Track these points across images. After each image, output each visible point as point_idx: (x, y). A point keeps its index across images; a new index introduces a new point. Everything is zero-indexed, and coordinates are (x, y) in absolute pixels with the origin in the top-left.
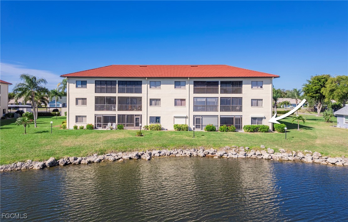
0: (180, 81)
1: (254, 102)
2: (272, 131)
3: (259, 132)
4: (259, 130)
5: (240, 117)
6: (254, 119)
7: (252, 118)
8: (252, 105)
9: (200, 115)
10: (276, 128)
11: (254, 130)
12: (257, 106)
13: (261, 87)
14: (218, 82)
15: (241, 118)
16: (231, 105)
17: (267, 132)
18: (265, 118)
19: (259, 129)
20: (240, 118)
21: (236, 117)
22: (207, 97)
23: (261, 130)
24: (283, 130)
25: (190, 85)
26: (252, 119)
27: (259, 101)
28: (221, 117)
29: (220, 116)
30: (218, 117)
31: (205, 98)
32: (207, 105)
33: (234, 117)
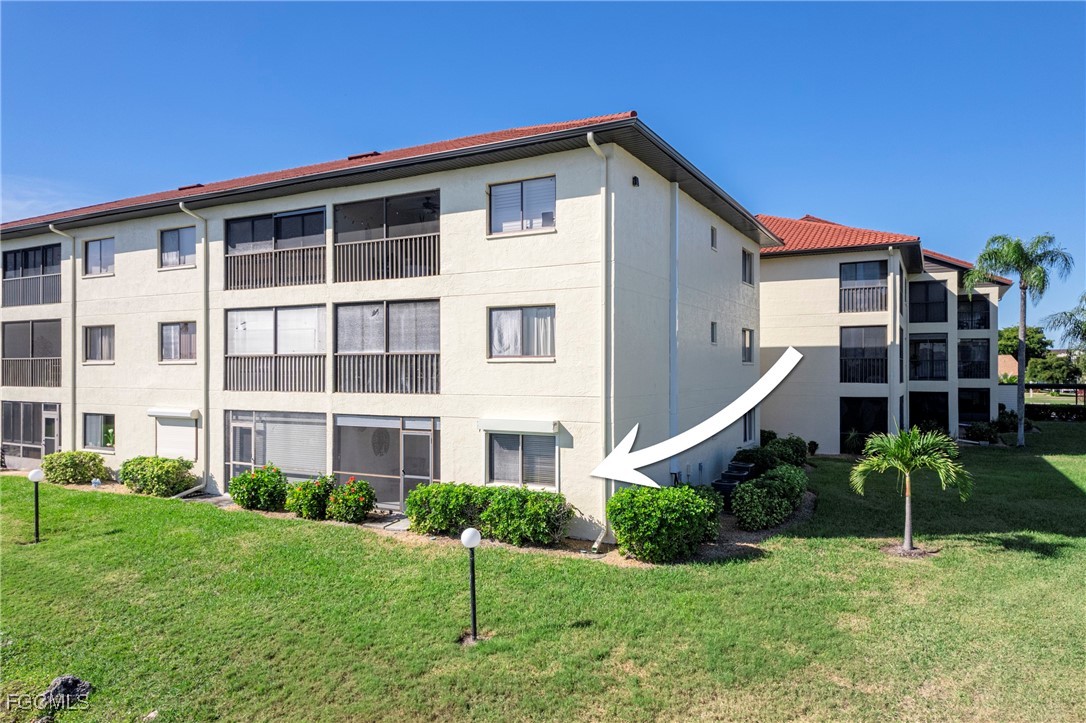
0: (177, 230)
1: (510, 325)
5: (429, 425)
7: (494, 437)
9: (250, 413)
12: (529, 354)
13: (548, 218)
14: (320, 213)
15: (437, 433)
16: (385, 352)
18: (567, 440)
20: (431, 434)
21: (409, 424)
22: (277, 308)
25: (211, 244)
26: (493, 444)
27: (542, 321)
28: (341, 422)
29: (335, 416)
30: (325, 424)
31: (272, 313)
32: (280, 353)
33: (397, 424)
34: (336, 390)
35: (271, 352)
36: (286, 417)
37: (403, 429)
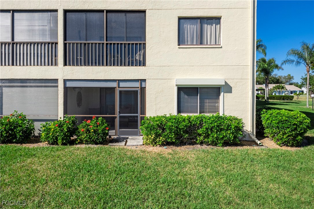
1: (191, 28)
2: (254, 138)
3: (202, 143)
4: (200, 135)
5: (137, 85)
6: (188, 95)
7: (181, 90)
8: (181, 41)
10: (270, 126)
11: (178, 136)
12: (201, 43)
15: (143, 90)
16: (105, 42)
17: (235, 144)
18: (228, 89)
19: (200, 131)
20: (139, 90)
21: (122, 84)
23: (208, 136)
24: (297, 135)
26: (182, 93)
27: (209, 26)
28: (69, 84)
29: (65, 81)
30: (57, 86)
31: (9, 15)
32: (16, 40)
33: (114, 85)
34: (65, 64)
35: (9, 40)
36: (23, 82)
37: (119, 87)
